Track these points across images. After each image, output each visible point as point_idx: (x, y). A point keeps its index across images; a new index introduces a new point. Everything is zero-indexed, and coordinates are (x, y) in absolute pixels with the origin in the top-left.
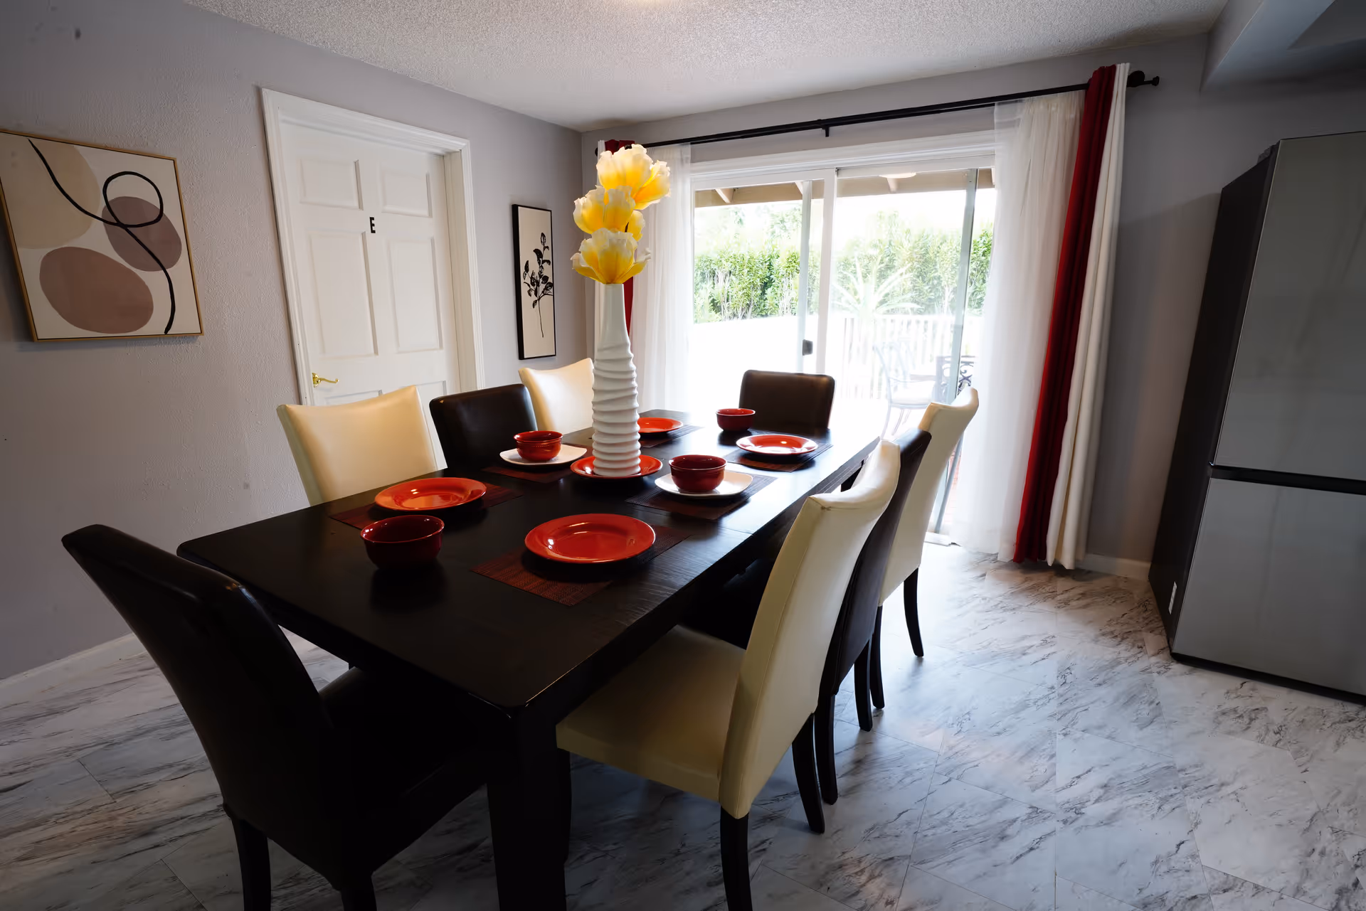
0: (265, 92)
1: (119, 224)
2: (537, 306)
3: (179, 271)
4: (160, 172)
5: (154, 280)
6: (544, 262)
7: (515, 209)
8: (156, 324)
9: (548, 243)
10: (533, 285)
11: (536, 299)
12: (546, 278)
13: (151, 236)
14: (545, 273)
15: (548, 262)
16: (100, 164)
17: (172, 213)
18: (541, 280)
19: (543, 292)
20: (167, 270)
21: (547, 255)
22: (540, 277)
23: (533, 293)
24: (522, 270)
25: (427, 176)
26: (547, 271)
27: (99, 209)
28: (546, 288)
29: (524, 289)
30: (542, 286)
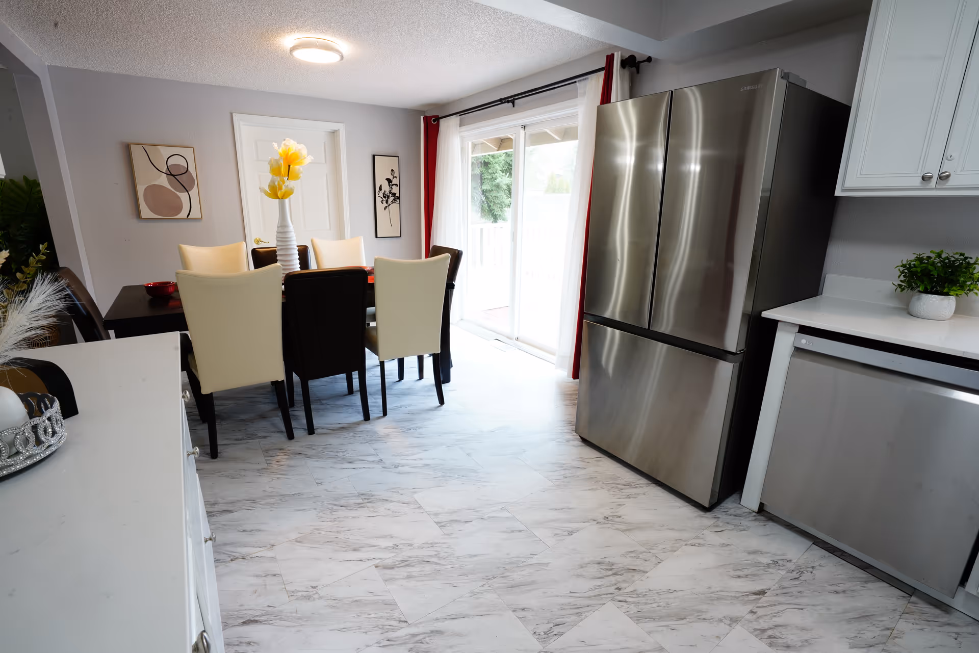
0: (234, 114)
1: (171, 175)
2: (387, 209)
3: (194, 192)
4: (188, 153)
5: (184, 196)
6: (392, 185)
7: (374, 156)
8: (183, 214)
9: (396, 174)
10: (385, 197)
11: (387, 205)
12: (394, 194)
13: (182, 179)
14: (393, 191)
15: (396, 185)
16: (166, 152)
17: (192, 169)
18: (391, 195)
19: (392, 202)
20: (189, 192)
21: (395, 181)
22: (390, 193)
23: (384, 202)
24: (377, 189)
25: (325, 143)
26: (395, 190)
27: (164, 169)
28: (394, 200)
29: (378, 200)
30: (391, 199)
